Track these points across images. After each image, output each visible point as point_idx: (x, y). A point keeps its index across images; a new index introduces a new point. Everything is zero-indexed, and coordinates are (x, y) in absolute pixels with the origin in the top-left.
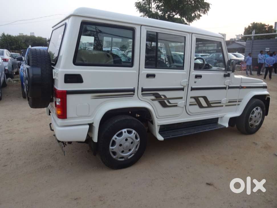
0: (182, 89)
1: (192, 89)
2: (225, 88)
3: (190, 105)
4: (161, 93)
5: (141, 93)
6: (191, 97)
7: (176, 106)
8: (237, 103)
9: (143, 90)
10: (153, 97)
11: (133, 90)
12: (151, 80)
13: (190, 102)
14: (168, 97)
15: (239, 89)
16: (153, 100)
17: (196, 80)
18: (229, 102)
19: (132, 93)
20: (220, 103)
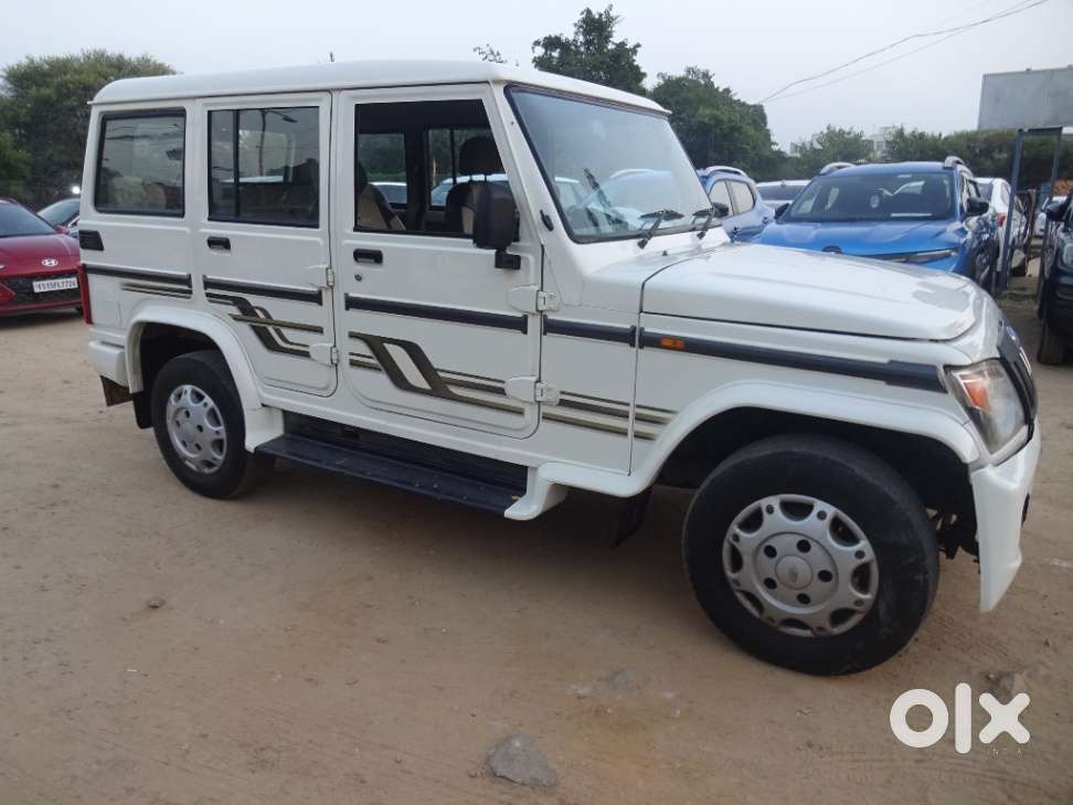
0: (316, 298)
1: (352, 303)
2: (519, 324)
3: (353, 363)
4: (254, 300)
5: (203, 292)
6: (353, 335)
7: (306, 355)
8: (629, 425)
9: (208, 284)
10: (235, 311)
11: (187, 281)
12: (218, 254)
13: (352, 354)
14: (275, 317)
15: (633, 345)
16: (236, 318)
17: (361, 268)
18: (563, 403)
19: (186, 288)
20: (501, 392)
